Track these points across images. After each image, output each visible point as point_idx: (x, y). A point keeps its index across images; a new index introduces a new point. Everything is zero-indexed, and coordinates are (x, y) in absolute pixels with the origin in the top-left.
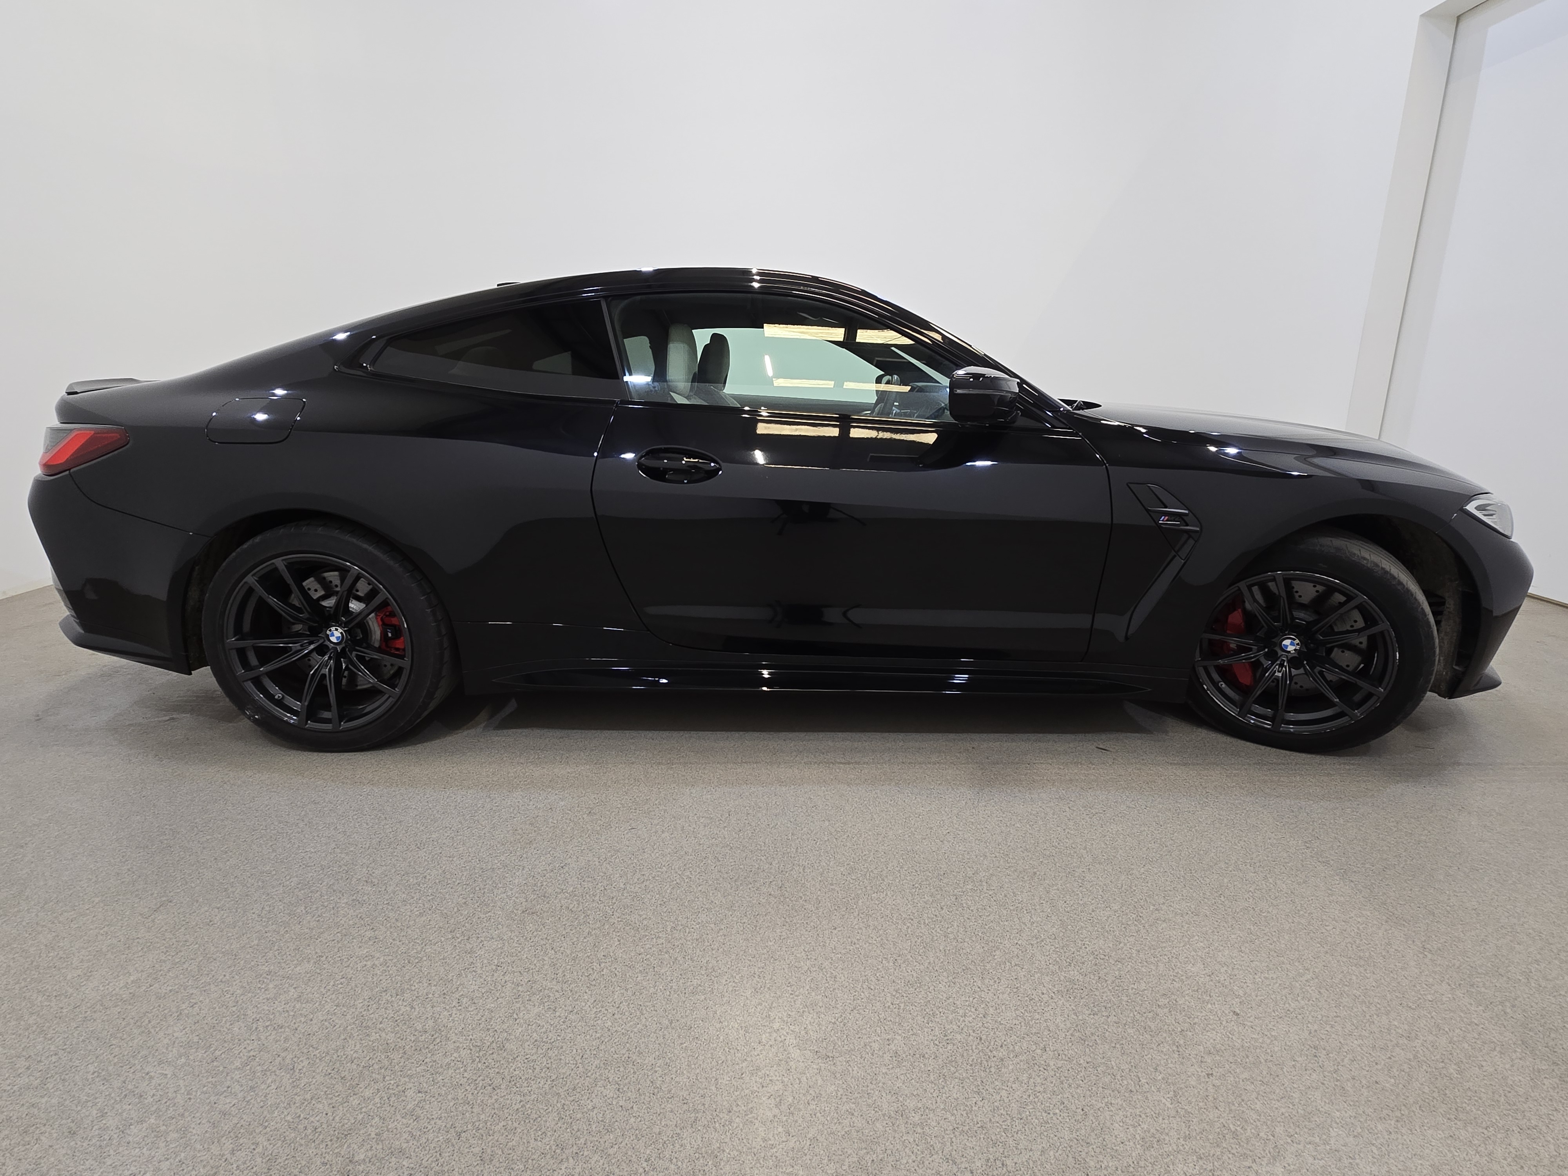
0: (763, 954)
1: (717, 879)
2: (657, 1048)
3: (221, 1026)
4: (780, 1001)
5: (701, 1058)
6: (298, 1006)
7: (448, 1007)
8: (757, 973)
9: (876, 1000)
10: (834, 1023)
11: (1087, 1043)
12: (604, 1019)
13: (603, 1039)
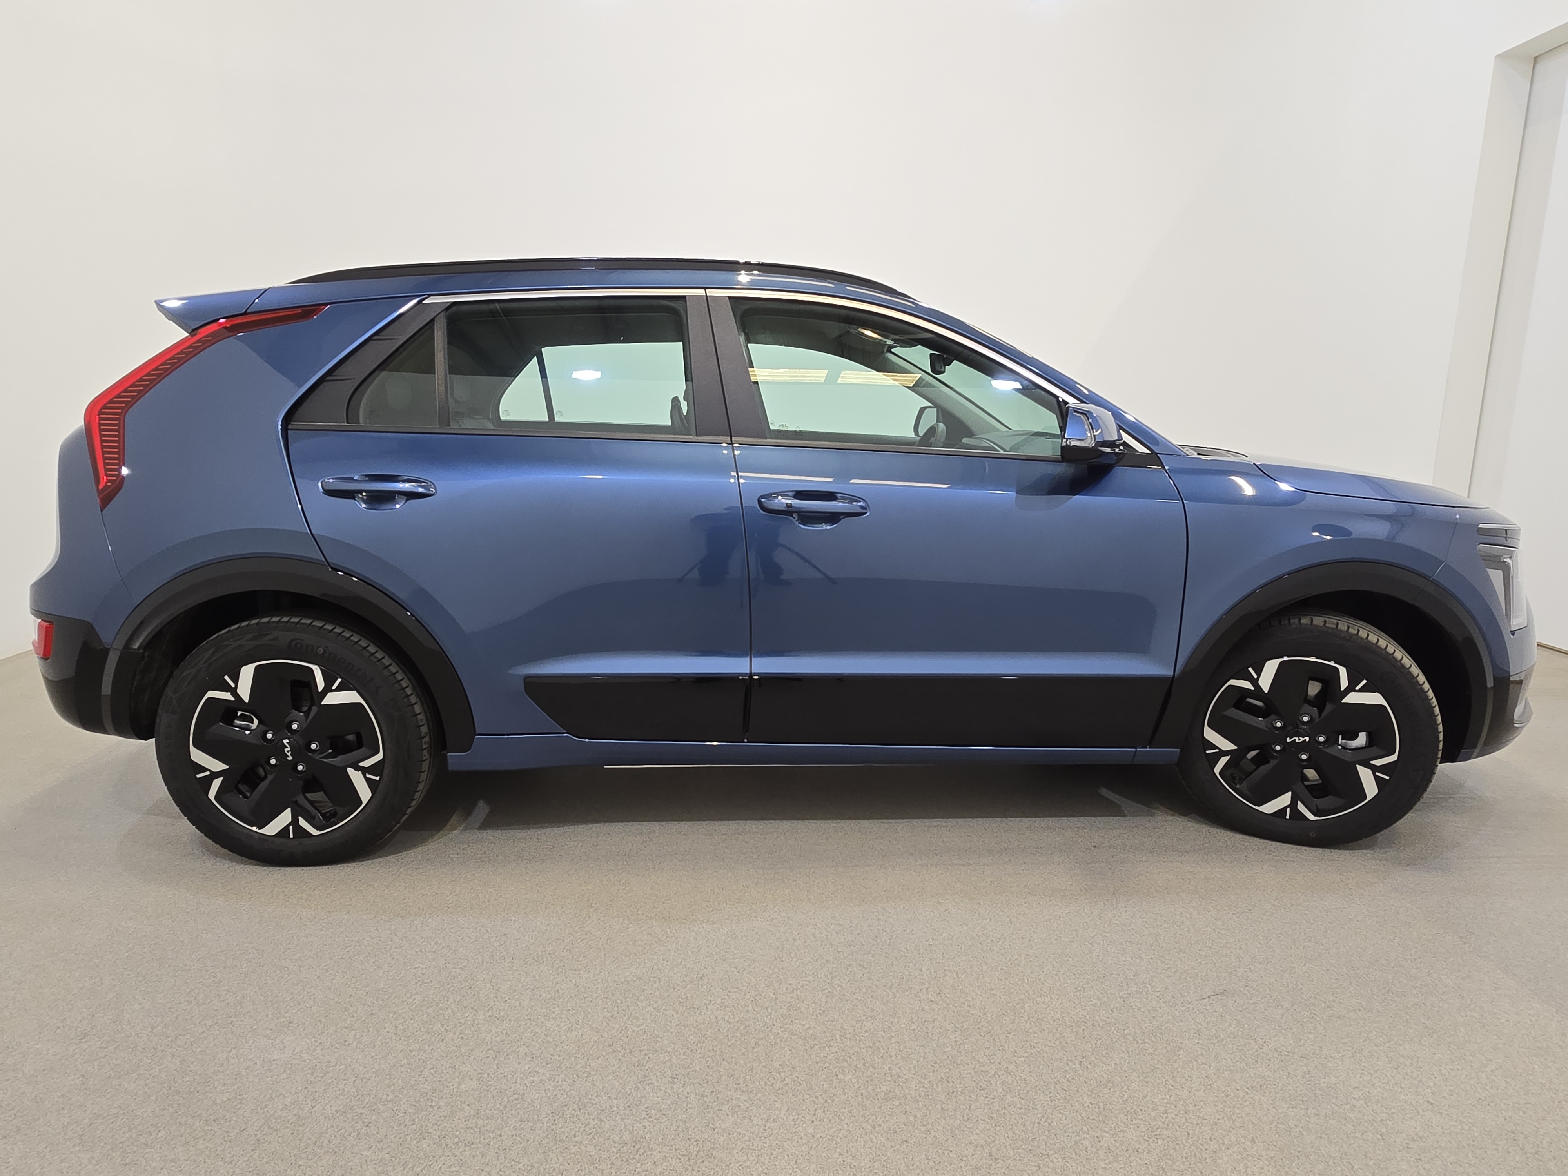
0: (944, 1060)
1: (870, 987)
2: (869, 1152)
3: (408, 1144)
4: (977, 1104)
5: (916, 1159)
6: (480, 1122)
7: (638, 1119)
8: (945, 1078)
9: (1073, 1100)
10: (1039, 1123)
11: (1293, 1134)
12: (805, 1125)
13: (810, 1144)
